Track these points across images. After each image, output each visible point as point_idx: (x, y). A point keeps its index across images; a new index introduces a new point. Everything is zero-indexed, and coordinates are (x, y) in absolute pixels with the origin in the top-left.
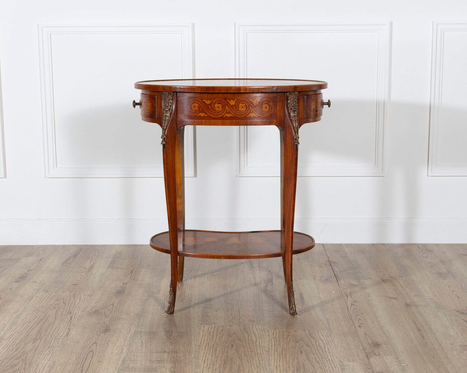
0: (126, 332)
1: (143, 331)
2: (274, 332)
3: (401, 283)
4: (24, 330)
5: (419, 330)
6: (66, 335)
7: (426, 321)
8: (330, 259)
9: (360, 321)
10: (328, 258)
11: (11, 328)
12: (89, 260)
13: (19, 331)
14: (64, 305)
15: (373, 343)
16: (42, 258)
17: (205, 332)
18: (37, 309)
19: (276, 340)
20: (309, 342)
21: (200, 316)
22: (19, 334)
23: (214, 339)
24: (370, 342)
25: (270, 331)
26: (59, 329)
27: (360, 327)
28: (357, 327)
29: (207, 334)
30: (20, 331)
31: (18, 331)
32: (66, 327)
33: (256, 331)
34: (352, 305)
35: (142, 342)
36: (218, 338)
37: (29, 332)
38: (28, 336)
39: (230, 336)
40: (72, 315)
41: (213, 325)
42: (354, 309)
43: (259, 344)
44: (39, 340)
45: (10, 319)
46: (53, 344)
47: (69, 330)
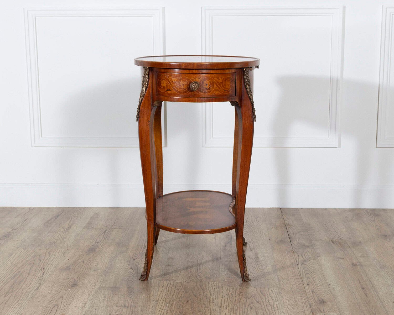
0: (91, 287)
1: (107, 286)
2: (227, 289)
6: (36, 290)
7: (370, 280)
9: (309, 280)
12: (69, 221)
14: (39, 261)
16: (27, 219)
17: (164, 288)
18: (14, 265)
19: (229, 297)
20: (259, 299)
21: (162, 273)
23: (172, 294)
25: (224, 287)
26: (31, 284)
27: (308, 285)
28: (305, 285)
29: (166, 290)
32: (37, 282)
33: (211, 288)
34: (303, 264)
35: (105, 297)
36: (175, 293)
37: (3, 285)
39: (186, 292)
40: (44, 271)
41: (172, 282)
42: (305, 268)
43: (213, 300)
44: (11, 294)
46: (22, 298)
47: (40, 285)
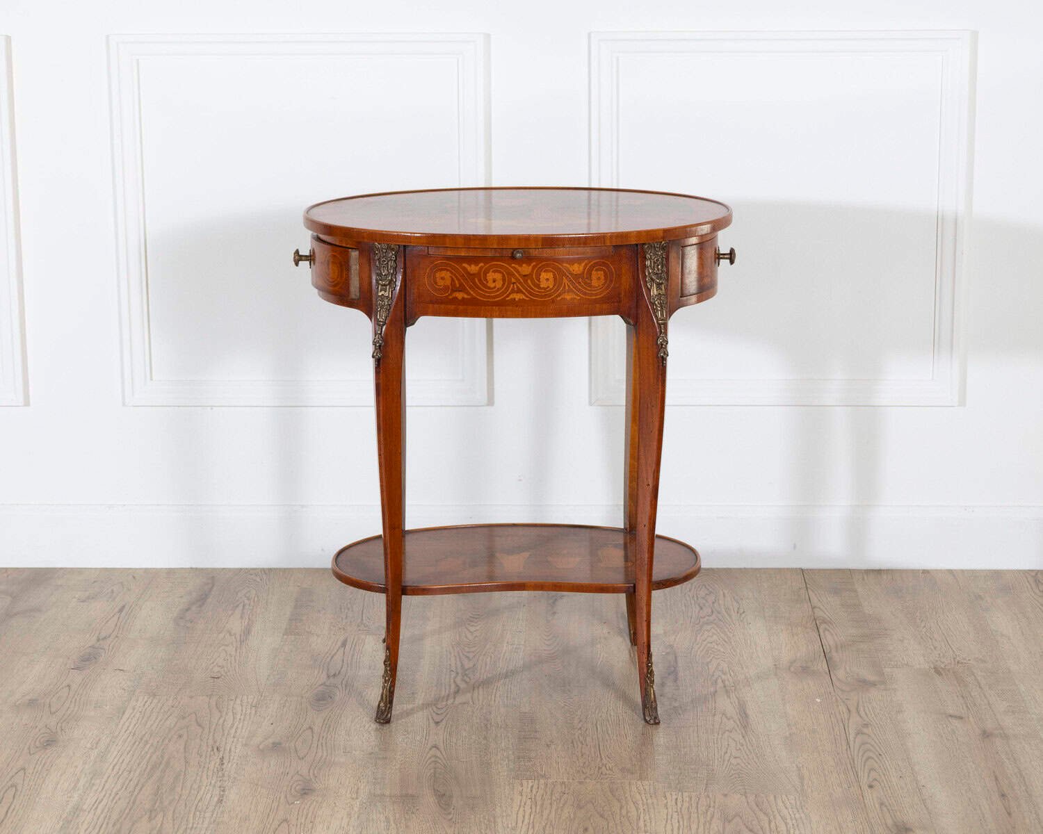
0: (349, 796)
1: (388, 793)
2: (677, 799)
3: (979, 678)
4: (124, 789)
5: (1003, 795)
6: (217, 803)
7: (1021, 775)
8: (818, 613)
9: (873, 774)
10: (813, 608)
11: (93, 784)
12: (238, 612)
13: (112, 791)
14: (200, 730)
15: (897, 826)
16: (124, 607)
17: (524, 797)
18: (141, 739)
19: (683, 817)
20: (754, 822)
21: (512, 757)
22: (114, 798)
23: (546, 813)
24: (890, 822)
25: (668, 795)
26: (199, 787)
27: (871, 787)
28: (865, 787)
29: (529, 801)
30: (115, 790)
31: (109, 792)
32: (213, 782)
33: (638, 796)
34: (859, 733)
35: (387, 819)
36: (553, 810)
37: (136, 793)
38: (134, 803)
39: (580, 807)
40: (221, 752)
41: (542, 781)
42: (864, 743)
43: (645, 825)
44: (161, 814)
45: (85, 763)
46: (193, 824)
47: (223, 791)
